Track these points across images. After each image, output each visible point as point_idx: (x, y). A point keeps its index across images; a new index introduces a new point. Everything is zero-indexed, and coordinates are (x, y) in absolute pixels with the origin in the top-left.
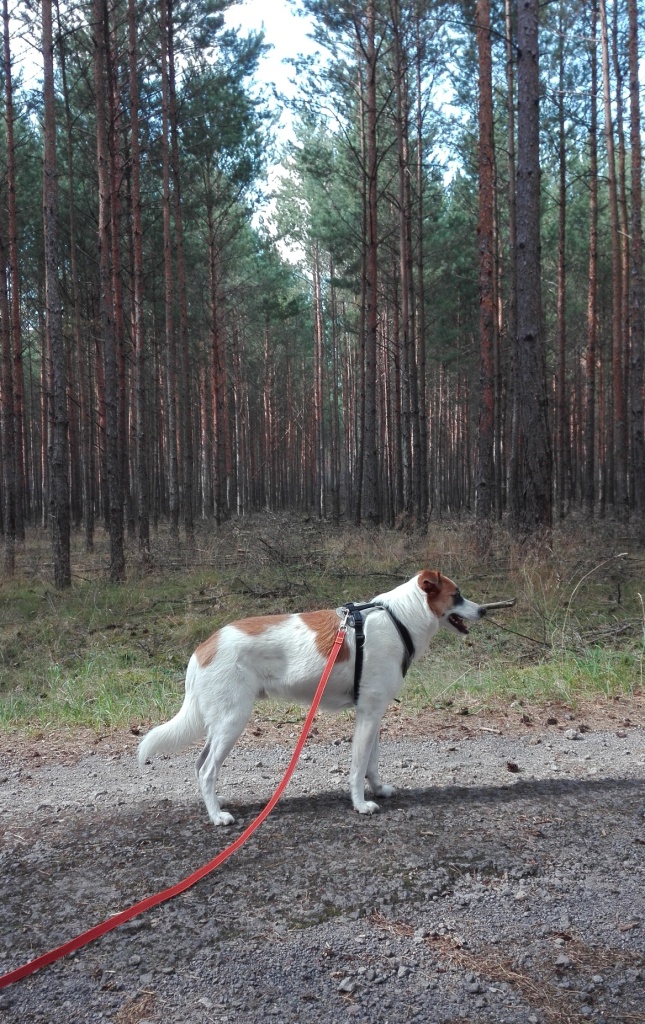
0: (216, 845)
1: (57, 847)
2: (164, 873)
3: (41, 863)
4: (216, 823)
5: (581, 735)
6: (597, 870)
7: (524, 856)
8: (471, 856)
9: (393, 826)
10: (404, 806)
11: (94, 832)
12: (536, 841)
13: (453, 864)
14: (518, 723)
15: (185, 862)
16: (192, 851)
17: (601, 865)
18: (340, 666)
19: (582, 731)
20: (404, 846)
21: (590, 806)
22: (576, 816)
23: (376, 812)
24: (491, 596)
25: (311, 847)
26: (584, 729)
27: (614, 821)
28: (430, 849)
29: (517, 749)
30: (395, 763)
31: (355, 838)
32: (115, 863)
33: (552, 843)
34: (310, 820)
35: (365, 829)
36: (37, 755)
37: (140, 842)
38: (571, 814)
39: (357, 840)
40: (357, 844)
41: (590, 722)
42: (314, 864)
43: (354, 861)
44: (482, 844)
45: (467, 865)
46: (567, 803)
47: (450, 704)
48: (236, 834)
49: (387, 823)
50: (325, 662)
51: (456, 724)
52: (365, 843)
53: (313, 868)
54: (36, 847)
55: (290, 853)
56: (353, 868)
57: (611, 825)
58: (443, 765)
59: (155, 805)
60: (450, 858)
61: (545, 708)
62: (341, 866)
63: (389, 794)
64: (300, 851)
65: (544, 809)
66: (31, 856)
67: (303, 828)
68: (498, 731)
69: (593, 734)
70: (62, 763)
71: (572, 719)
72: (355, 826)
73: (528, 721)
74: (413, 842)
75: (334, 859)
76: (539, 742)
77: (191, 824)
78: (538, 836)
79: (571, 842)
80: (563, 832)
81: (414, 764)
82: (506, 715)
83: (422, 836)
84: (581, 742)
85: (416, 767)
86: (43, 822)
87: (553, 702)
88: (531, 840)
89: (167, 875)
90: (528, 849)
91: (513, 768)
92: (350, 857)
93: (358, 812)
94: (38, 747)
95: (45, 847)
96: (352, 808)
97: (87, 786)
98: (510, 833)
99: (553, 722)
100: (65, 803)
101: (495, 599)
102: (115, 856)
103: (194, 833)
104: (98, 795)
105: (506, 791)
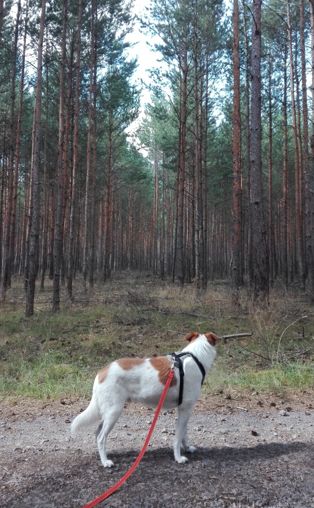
0: (105, 480)
1: (24, 476)
2: (79, 497)
3: (17, 486)
4: (105, 466)
5: (288, 413)
6: (300, 503)
7: (263, 493)
8: (236, 493)
9: (196, 472)
10: (201, 459)
11: (43, 468)
12: (268, 483)
13: (226, 498)
14: (255, 405)
15: (89, 490)
16: (93, 483)
17: (302, 500)
18: (171, 389)
19: (288, 411)
20: (201, 485)
21: (294, 461)
22: (288, 468)
23: (187, 462)
24: (240, 329)
25: (153, 484)
26: (289, 409)
27: (307, 472)
28: (214, 488)
29: (256, 421)
30: (194, 428)
31: (176, 479)
32: (54, 489)
33: (276, 484)
34: (153, 466)
35: (181, 473)
36: (14, 414)
37: (66, 476)
38: (285, 466)
39: (177, 480)
40: (177, 483)
41: (292, 406)
42: (156, 495)
43: (176, 494)
44: (241, 485)
45: (234, 498)
46: (283, 460)
47: (222, 392)
48: (115, 473)
49: (192, 470)
50: (163, 387)
51: (225, 404)
52: (181, 482)
53: (155, 498)
54: (14, 475)
55: (143, 487)
56: (175, 498)
57: (306, 474)
58: (219, 430)
59: (73, 452)
60: (225, 494)
61: (269, 396)
62: (169, 497)
63: (193, 451)
64: (148, 486)
65: (271, 463)
66: (11, 481)
67: (149, 471)
68: (246, 409)
69: (294, 413)
70: (26, 420)
71: (283, 403)
72: (176, 471)
73: (261, 404)
74: (206, 483)
75: (166, 492)
76: (267, 417)
77: (92, 466)
78: (269, 480)
79: (286, 485)
80: (282, 477)
81: (204, 429)
82: (250, 400)
83: (210, 479)
84: (288, 417)
85: (205, 431)
86: (18, 460)
87: (273, 393)
88: (265, 482)
89: (80, 498)
90: (264, 488)
91: (254, 434)
92: (174, 491)
93: (177, 462)
94: (15, 409)
95: (18, 476)
96: (174, 460)
97: (39, 435)
98: (255, 478)
99: (273, 405)
100: (28, 447)
101: (243, 331)
102: (54, 484)
103: (94, 471)
104: (45, 442)
105: (252, 451)
